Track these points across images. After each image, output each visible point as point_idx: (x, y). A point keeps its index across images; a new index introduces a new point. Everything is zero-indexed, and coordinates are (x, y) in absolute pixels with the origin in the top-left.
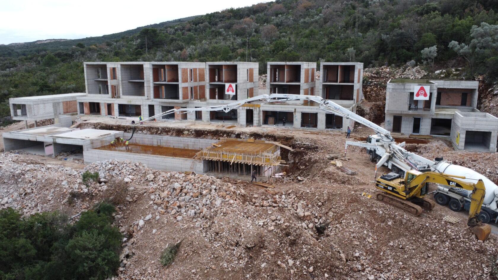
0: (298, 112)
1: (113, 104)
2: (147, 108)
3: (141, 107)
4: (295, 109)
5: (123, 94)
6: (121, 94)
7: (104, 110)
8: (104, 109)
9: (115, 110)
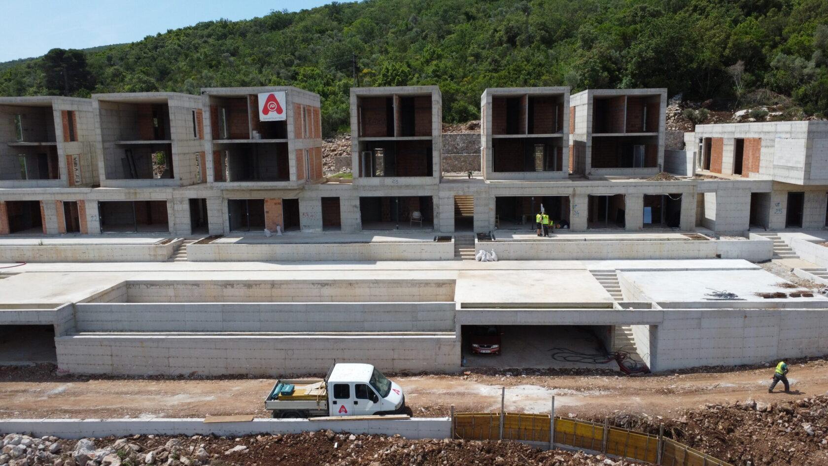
0: (580, 195)
1: (83, 202)
2: (186, 206)
3: (168, 205)
4: (574, 190)
5: (109, 176)
6: (102, 177)
7: (52, 218)
8: (54, 218)
9: (89, 218)
